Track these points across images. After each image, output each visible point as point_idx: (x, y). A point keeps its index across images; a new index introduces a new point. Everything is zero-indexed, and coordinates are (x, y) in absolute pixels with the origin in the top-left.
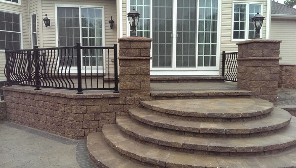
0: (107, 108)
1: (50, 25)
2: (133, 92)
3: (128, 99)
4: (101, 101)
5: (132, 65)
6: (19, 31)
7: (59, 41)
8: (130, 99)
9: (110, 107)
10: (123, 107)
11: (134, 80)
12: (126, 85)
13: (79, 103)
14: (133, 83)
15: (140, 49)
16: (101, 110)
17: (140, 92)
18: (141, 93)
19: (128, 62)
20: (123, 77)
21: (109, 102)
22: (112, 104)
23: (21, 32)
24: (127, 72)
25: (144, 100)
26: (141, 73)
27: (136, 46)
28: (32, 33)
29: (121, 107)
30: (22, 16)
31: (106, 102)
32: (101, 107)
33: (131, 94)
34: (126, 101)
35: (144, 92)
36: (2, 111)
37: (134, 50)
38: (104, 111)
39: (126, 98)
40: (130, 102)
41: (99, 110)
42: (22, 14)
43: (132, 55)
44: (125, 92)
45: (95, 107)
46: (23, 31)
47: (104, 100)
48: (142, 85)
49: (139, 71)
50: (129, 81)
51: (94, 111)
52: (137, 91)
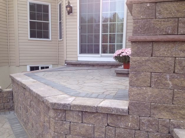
0: (104, 131)
1: (72, 13)
2: (155, 108)
3: (144, 120)
4: (94, 117)
5: (157, 53)
6: (48, 20)
7: (80, 28)
8: (149, 121)
9: (109, 130)
10: (135, 134)
11: (159, 83)
12: (141, 92)
13: (59, 117)
14: (156, 90)
15: (178, 18)
16: (94, 133)
17: (173, 109)
18: (174, 111)
19: (149, 47)
20: (136, 76)
21: (109, 122)
22: (113, 125)
23: (50, 22)
24: (145, 68)
25: (179, 127)
26: (176, 71)
27: (168, 12)
28: (59, 22)
29: (129, 133)
30: (51, 7)
31: (102, 119)
32: (94, 127)
33: (152, 111)
34: (140, 123)
35: (180, 111)
36: (8, 100)
37: (164, 21)
38: (99, 135)
39: (141, 118)
40: (148, 126)
41: (90, 132)
42: (51, 4)
43: (158, 33)
44: (139, 106)
45: (83, 127)
46: (51, 20)
47: (100, 115)
48: (179, 95)
49: (173, 65)
50: (149, 85)
51: (82, 133)
52: (166, 107)
